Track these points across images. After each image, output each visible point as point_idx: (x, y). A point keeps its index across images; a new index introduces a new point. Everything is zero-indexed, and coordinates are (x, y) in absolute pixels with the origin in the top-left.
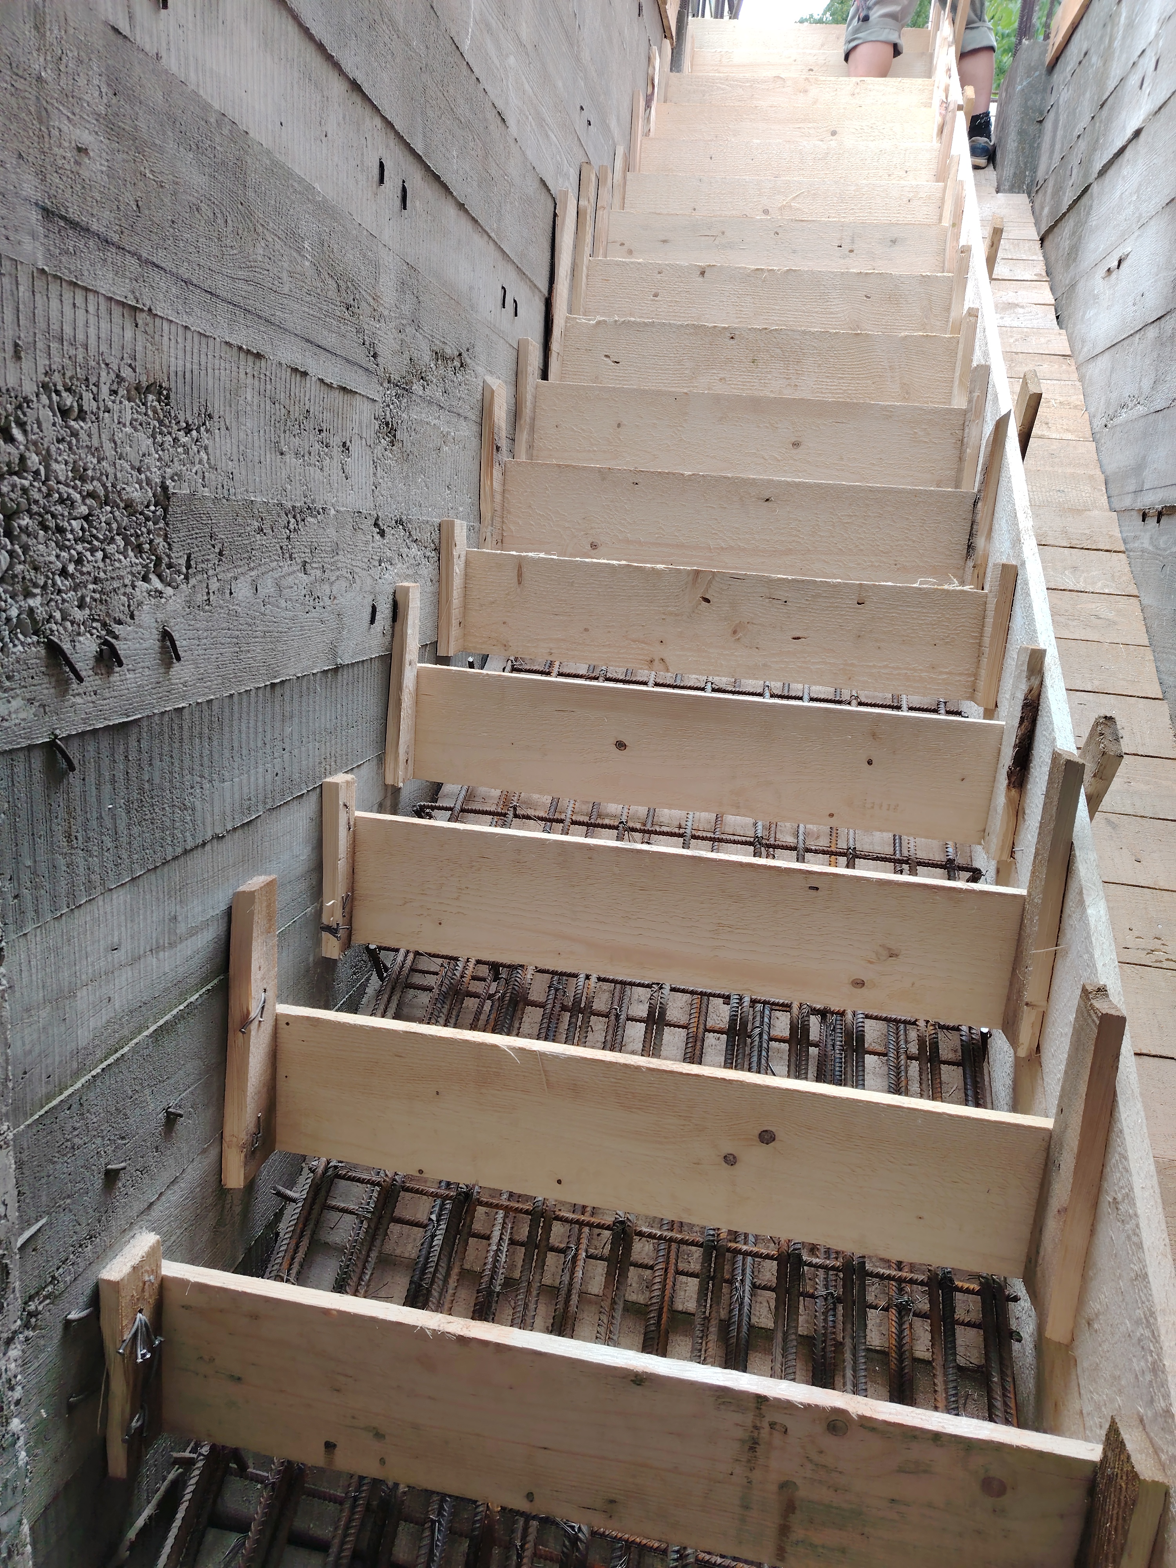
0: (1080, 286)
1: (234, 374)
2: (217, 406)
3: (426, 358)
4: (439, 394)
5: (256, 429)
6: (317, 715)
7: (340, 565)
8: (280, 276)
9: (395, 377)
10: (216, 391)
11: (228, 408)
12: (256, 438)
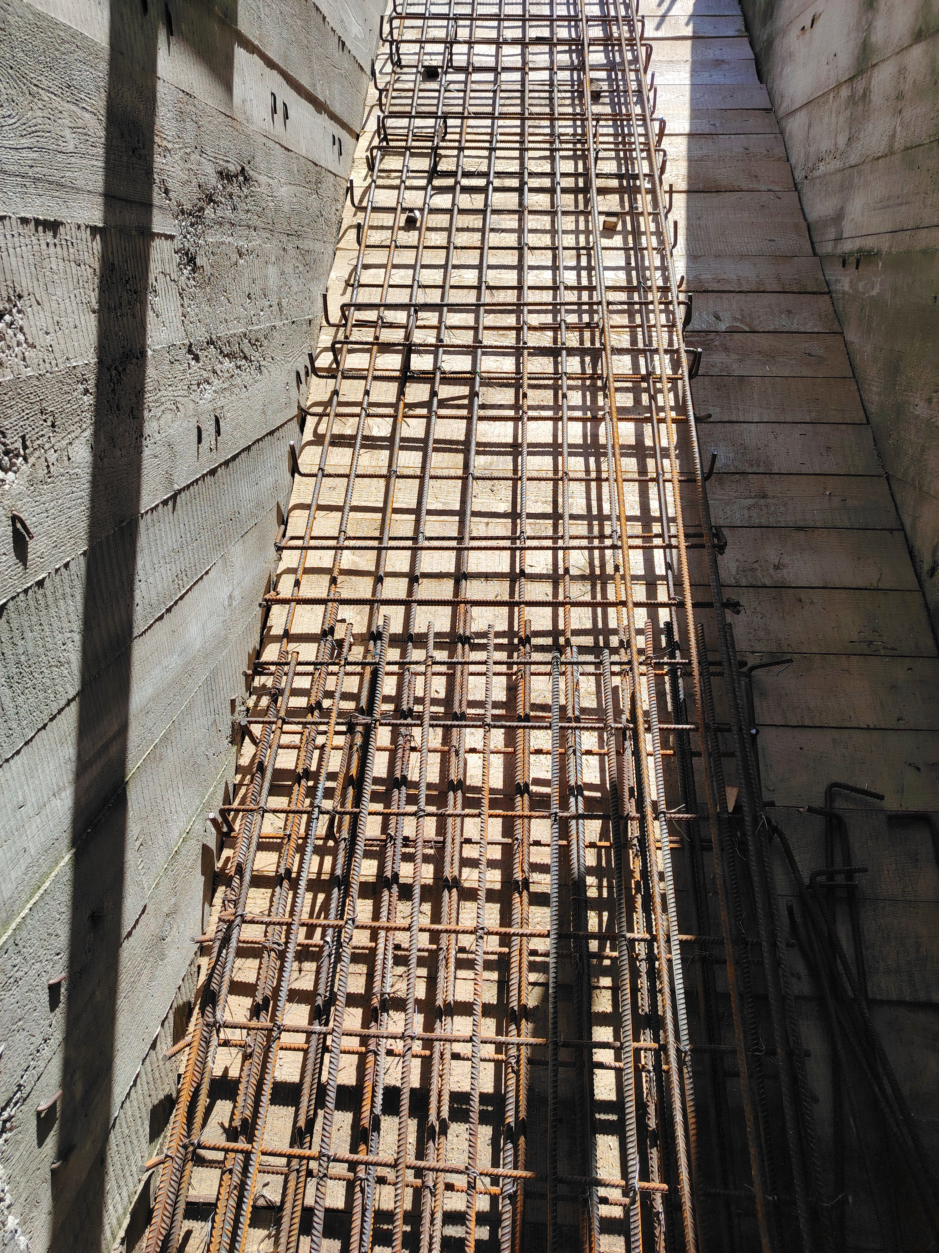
0: (777, 43)
1: (36, 248)
2: (25, 283)
3: (213, 180)
4: (228, 213)
5: (66, 296)
6: (164, 540)
7: (163, 399)
8: (62, 134)
9: (188, 207)
10: (21, 269)
11: (36, 283)
12: (68, 304)
